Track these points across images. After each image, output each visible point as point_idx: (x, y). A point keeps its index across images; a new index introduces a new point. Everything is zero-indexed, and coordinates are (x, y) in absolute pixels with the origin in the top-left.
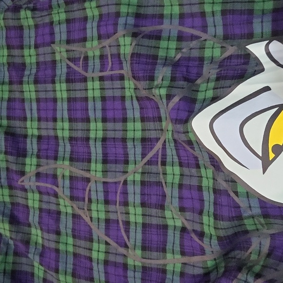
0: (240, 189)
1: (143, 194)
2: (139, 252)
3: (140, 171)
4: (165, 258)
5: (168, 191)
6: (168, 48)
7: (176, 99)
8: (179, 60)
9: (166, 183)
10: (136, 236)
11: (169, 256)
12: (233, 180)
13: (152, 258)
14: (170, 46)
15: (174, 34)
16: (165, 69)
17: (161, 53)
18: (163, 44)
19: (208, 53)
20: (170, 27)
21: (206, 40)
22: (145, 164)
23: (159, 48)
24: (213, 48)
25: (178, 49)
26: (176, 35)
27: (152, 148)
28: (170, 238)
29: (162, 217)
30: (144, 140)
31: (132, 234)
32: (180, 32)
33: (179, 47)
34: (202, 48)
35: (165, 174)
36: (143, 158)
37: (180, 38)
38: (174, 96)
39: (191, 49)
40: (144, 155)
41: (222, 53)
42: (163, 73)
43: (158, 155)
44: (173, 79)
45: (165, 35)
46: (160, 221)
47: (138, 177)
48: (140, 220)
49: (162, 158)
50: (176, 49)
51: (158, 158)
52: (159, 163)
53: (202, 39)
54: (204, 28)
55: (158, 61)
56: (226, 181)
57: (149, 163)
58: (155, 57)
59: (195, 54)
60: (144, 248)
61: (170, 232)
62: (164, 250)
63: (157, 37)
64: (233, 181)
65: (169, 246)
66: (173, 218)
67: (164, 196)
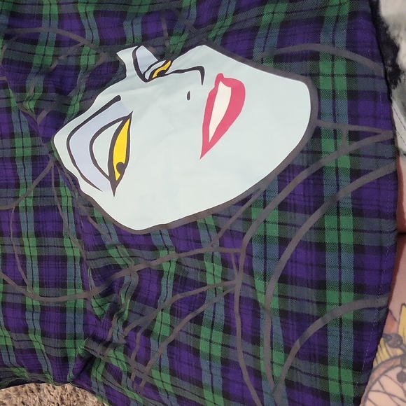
0: (97, 214)
1: (36, 222)
2: (37, 289)
3: (32, 194)
4: (65, 294)
5: (64, 216)
6: (45, 55)
7: (43, 114)
8: (55, 68)
9: (61, 206)
10: (33, 270)
11: (70, 291)
12: (90, 204)
13: (51, 295)
14: (47, 53)
15: (53, 38)
16: (37, 78)
17: (37, 61)
18: (40, 49)
19: (83, 61)
20: (48, 30)
21: (83, 46)
22: (37, 186)
23: (35, 54)
24: (88, 55)
25: (55, 56)
26: (55, 39)
27: (43, 168)
28: (70, 270)
29: (60, 247)
30: (34, 158)
31: (29, 269)
32: (58, 36)
33: (56, 54)
34: (78, 55)
35: (60, 196)
36: (34, 179)
37: (59, 43)
38: (42, 110)
39: (68, 56)
40: (35, 176)
41: (96, 60)
42: (34, 84)
43: (51, 175)
44: (45, 90)
45: (42, 39)
46: (58, 252)
47: (30, 203)
48: (35, 252)
49: (55, 178)
50: (54, 56)
51: (51, 179)
52: (53, 184)
53: (80, 45)
54: (82, 32)
55: (32, 70)
56: (85, 206)
57: (41, 185)
58: (29, 65)
59: (72, 62)
60: (42, 285)
61: (70, 264)
62: (64, 286)
63: (34, 41)
64: (91, 206)
65: (70, 280)
66: (72, 247)
67: (61, 221)
